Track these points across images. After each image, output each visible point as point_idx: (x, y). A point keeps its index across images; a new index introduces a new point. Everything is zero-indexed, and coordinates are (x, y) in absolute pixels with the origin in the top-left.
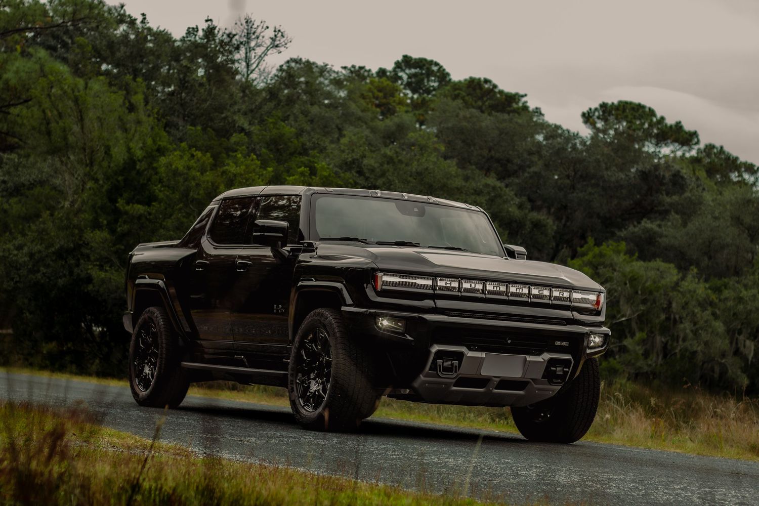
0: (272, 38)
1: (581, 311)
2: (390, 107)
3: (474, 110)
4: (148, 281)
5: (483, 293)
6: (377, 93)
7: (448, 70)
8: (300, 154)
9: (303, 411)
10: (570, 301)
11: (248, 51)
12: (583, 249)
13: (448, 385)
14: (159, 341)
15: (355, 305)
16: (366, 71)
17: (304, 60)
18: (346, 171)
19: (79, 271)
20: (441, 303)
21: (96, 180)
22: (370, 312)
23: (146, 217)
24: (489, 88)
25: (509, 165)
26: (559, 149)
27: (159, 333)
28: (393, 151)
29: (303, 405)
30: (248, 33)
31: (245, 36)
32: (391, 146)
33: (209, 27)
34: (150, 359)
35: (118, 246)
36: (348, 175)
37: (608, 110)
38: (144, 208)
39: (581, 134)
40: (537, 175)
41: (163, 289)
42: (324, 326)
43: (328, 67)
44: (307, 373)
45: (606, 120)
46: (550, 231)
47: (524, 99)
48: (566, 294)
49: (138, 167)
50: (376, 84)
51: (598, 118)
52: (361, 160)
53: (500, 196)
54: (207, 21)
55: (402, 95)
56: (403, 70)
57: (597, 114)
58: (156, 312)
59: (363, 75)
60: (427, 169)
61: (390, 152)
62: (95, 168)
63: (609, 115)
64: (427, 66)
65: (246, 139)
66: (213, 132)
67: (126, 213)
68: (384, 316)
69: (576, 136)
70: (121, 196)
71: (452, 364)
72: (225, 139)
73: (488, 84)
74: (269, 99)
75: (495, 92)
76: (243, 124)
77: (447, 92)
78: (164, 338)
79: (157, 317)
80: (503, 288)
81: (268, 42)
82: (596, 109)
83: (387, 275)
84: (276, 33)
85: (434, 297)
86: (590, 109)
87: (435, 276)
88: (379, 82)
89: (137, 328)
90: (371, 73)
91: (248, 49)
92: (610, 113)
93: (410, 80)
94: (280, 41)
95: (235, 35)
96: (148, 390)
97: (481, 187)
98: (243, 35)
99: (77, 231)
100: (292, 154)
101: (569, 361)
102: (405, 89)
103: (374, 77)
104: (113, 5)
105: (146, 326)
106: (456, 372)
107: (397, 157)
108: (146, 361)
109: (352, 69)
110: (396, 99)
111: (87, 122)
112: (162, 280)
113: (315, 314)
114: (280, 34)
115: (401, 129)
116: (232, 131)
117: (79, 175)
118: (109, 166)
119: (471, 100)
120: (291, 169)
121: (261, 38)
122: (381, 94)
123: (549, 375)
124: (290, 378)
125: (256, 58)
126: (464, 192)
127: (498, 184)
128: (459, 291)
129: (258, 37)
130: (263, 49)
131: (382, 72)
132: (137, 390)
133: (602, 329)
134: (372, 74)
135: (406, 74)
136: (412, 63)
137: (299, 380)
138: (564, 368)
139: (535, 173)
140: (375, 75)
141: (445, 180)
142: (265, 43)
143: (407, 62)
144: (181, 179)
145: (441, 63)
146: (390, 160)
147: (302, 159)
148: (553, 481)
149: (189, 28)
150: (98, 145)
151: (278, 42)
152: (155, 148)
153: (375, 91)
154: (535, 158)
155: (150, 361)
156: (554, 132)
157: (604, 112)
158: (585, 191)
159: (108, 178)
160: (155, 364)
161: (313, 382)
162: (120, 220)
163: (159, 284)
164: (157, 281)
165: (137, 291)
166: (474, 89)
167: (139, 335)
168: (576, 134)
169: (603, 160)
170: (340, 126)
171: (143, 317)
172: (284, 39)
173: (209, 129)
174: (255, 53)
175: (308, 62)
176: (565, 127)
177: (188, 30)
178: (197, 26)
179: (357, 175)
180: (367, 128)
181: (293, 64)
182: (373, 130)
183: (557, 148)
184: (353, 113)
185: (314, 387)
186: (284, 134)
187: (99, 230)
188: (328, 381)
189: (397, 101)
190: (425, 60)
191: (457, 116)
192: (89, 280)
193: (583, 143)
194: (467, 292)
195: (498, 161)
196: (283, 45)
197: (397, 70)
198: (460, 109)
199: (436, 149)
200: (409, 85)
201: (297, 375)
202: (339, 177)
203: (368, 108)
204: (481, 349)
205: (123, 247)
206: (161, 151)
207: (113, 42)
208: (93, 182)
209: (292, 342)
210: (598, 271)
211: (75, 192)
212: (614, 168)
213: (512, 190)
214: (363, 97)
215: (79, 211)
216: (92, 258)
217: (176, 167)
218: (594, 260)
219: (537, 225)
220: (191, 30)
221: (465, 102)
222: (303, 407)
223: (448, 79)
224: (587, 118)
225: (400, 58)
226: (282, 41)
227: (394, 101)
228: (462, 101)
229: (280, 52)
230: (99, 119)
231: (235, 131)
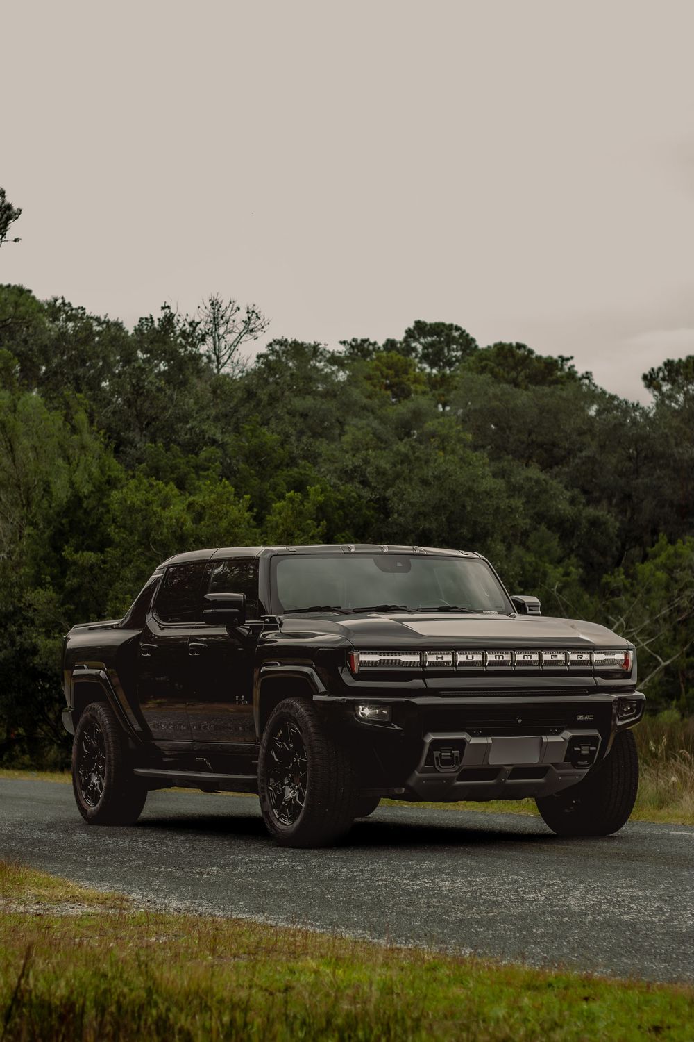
0: (245, 322)
1: (606, 675)
2: (405, 386)
3: (505, 386)
4: (86, 671)
5: (483, 666)
6: (386, 371)
7: (472, 335)
8: (288, 465)
9: (279, 825)
10: (591, 665)
11: (217, 340)
12: (654, 549)
13: (450, 780)
14: (106, 745)
15: (329, 692)
16: (370, 344)
17: (290, 341)
18: (346, 482)
19: (23, 640)
20: (432, 683)
21: (35, 525)
22: (347, 700)
23: (100, 567)
24: (524, 354)
25: (555, 450)
26: (615, 425)
27: (105, 736)
28: (408, 447)
29: (277, 817)
30: (214, 318)
31: (211, 321)
32: (406, 440)
33: (166, 316)
34: (97, 766)
35: (66, 606)
36: (349, 486)
37: (675, 368)
38: (96, 556)
39: (642, 404)
40: (591, 459)
41: (104, 681)
42: (295, 721)
43: (320, 346)
44: (280, 779)
45: (673, 382)
46: (611, 529)
47: (570, 363)
48: (586, 657)
49: (85, 505)
50: (384, 360)
51: (664, 379)
52: (364, 467)
53: (546, 491)
54: (163, 308)
55: (417, 370)
56: (416, 340)
57: (661, 375)
58: (99, 708)
59: (368, 350)
60: (446, 471)
61: (405, 447)
62: (33, 509)
63: (677, 375)
64: (446, 331)
65: (219, 453)
66: (178, 448)
67: (75, 563)
68: (365, 704)
69: (636, 407)
70: (67, 542)
71: (452, 755)
72: (193, 456)
73: (523, 349)
74: (246, 399)
75: (531, 359)
76: (215, 435)
77: (471, 364)
78: (110, 740)
79: (100, 715)
80: (507, 657)
81: (241, 327)
82: (660, 369)
83: (365, 653)
84: (250, 315)
85: (423, 675)
86: (653, 369)
87: (421, 649)
88: (388, 357)
89: (78, 730)
90: (376, 346)
91: (217, 338)
92: (678, 373)
93: (426, 351)
94: (255, 324)
95: (199, 323)
96: (98, 805)
97: (522, 481)
98: (208, 321)
99: (17, 590)
100: (277, 467)
101: (596, 737)
102: (420, 362)
103: (382, 352)
104: (45, 299)
105: (89, 726)
106: (457, 764)
107: (414, 453)
108: (93, 770)
109: (353, 343)
110: (411, 376)
111: (19, 454)
112: (104, 670)
113: (283, 706)
114: (254, 315)
115: (418, 416)
116: (201, 445)
117: (14, 520)
118: (50, 507)
119: (502, 371)
120: (278, 485)
121: (231, 322)
122: (391, 372)
123: (573, 757)
124: (260, 784)
125: (227, 348)
126: (495, 496)
127: (543, 476)
128: (454, 665)
129: (227, 322)
130: (235, 336)
131: (390, 344)
132: (85, 805)
133: (634, 694)
134: (379, 348)
135: (421, 343)
136: (427, 329)
137: (270, 786)
138: (590, 746)
139: (589, 457)
140: (382, 349)
141: (470, 483)
142: (238, 328)
143: (420, 329)
144: (139, 516)
145: (463, 328)
146: (405, 459)
147: (291, 473)
148: (563, 906)
149: (142, 319)
150: (34, 481)
151: (253, 326)
152: (104, 479)
153: (384, 368)
154: (588, 438)
155: (97, 769)
156: (607, 401)
157: (669, 371)
158: (652, 475)
159: (48, 522)
160: (103, 773)
161: (288, 789)
162: (68, 573)
163: (101, 675)
164: (98, 671)
165: (75, 684)
166: (505, 358)
167: (81, 738)
168: (635, 404)
169: (672, 434)
170: (341, 419)
171: (84, 715)
172: (260, 321)
173: (172, 444)
174: (226, 342)
175: (295, 342)
176: (621, 398)
177: (140, 321)
178: (151, 316)
179: (361, 486)
180: (375, 418)
181: (277, 347)
182: (383, 420)
183: (613, 424)
184: (356, 401)
185: (290, 794)
186: (266, 443)
187: (42, 588)
188: (304, 787)
189: (412, 379)
190: (443, 324)
191: (486, 394)
192: (35, 650)
193: (645, 414)
194: (463, 666)
195: (541, 446)
196: (259, 329)
197: (409, 340)
198: (488, 384)
199: (460, 440)
200: (425, 357)
201: (268, 781)
202: (339, 491)
203: (376, 392)
204: (485, 734)
205: (73, 607)
206: (112, 483)
207: (46, 346)
208: (32, 528)
209: (260, 739)
210: (673, 575)
211: (11, 541)
212: (686, 443)
213: (561, 482)
214: (369, 378)
215: (19, 564)
216: (37, 622)
217: (131, 502)
218: (668, 562)
219: (595, 523)
220: (144, 320)
221: (495, 375)
222: (278, 819)
223: (473, 346)
224: (650, 380)
225: (411, 325)
226: (257, 323)
227: (409, 380)
228: (490, 375)
229: (257, 338)
230: (34, 448)
231: (205, 444)
